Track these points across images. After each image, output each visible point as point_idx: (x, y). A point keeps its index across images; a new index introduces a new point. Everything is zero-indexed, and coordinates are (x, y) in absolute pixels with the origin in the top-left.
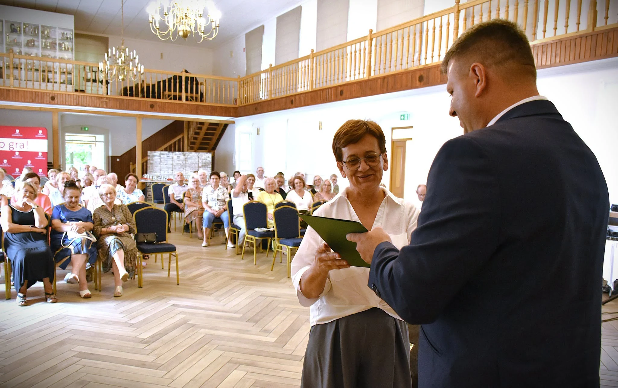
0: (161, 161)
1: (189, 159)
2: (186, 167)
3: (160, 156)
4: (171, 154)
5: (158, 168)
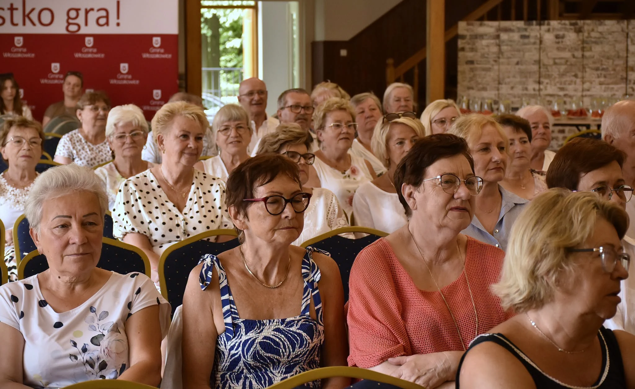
0: (500, 52)
1: (596, 43)
2: (583, 68)
3: (498, 37)
4: (535, 30)
5: (493, 74)
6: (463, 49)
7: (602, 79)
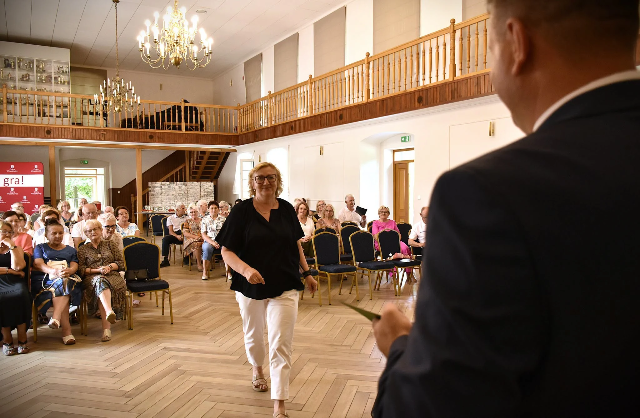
0: (162, 192)
1: (191, 189)
2: (188, 197)
3: (161, 187)
4: (172, 185)
5: (160, 199)
6: (150, 191)
7: (194, 200)
